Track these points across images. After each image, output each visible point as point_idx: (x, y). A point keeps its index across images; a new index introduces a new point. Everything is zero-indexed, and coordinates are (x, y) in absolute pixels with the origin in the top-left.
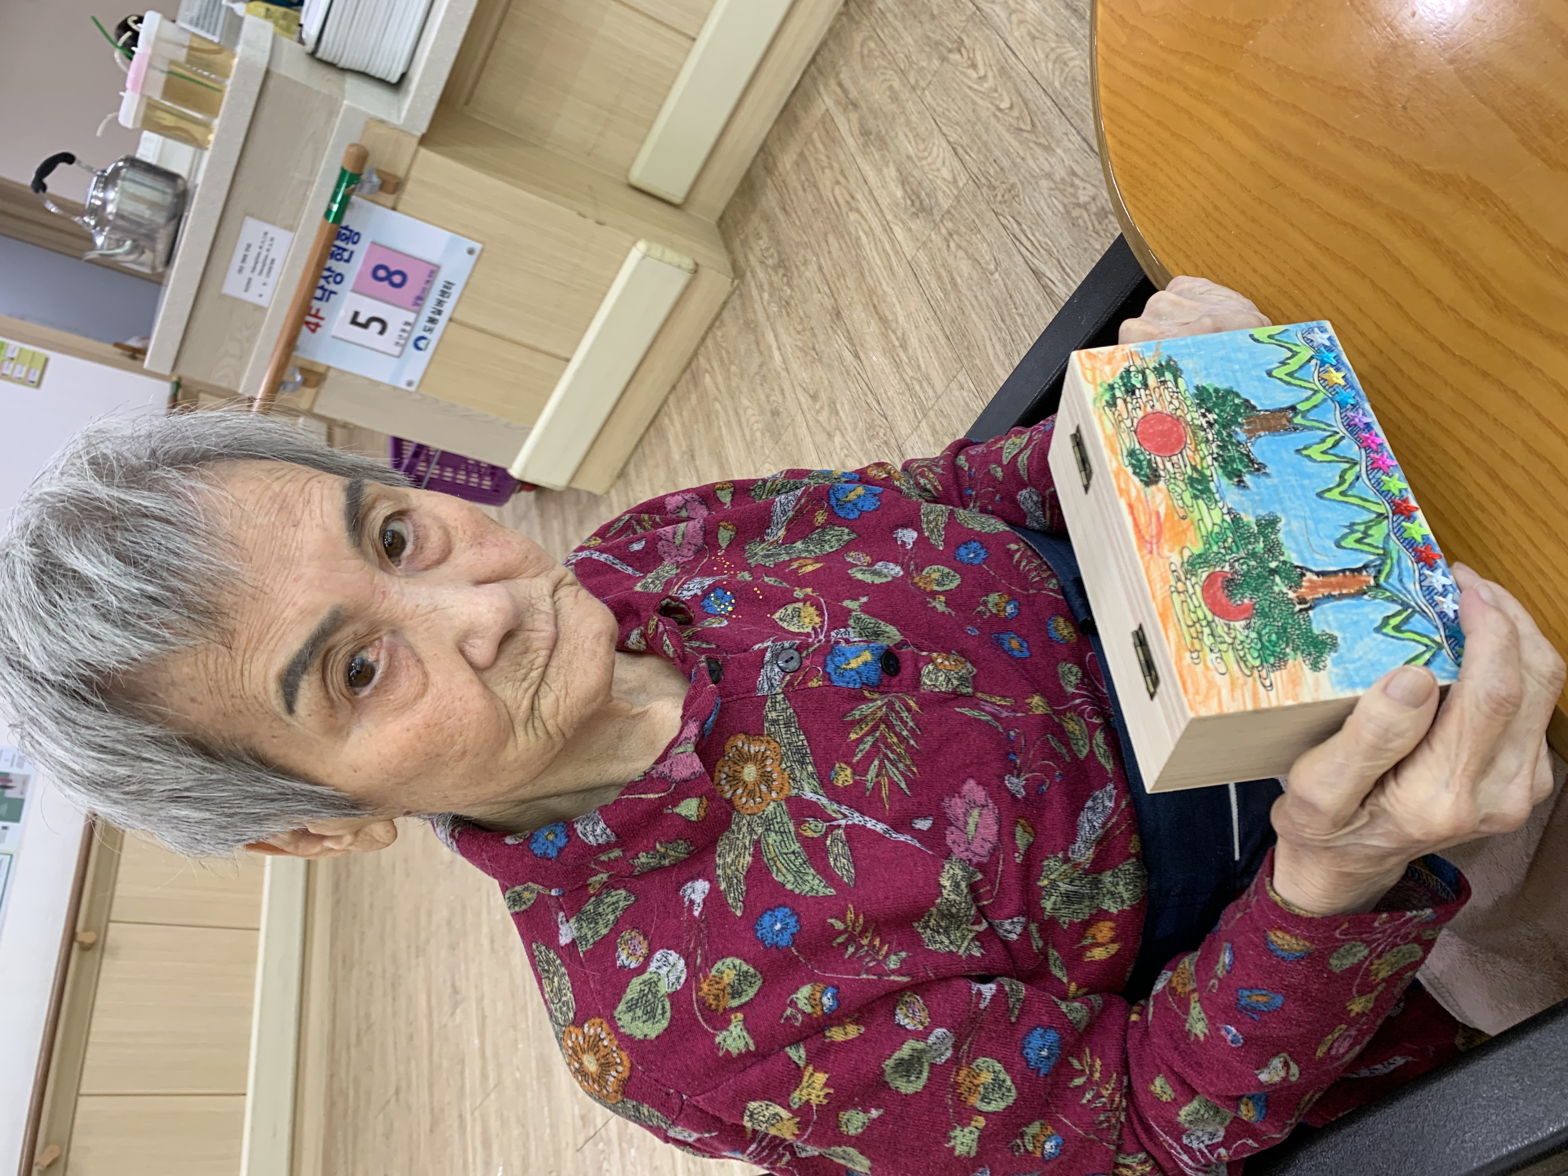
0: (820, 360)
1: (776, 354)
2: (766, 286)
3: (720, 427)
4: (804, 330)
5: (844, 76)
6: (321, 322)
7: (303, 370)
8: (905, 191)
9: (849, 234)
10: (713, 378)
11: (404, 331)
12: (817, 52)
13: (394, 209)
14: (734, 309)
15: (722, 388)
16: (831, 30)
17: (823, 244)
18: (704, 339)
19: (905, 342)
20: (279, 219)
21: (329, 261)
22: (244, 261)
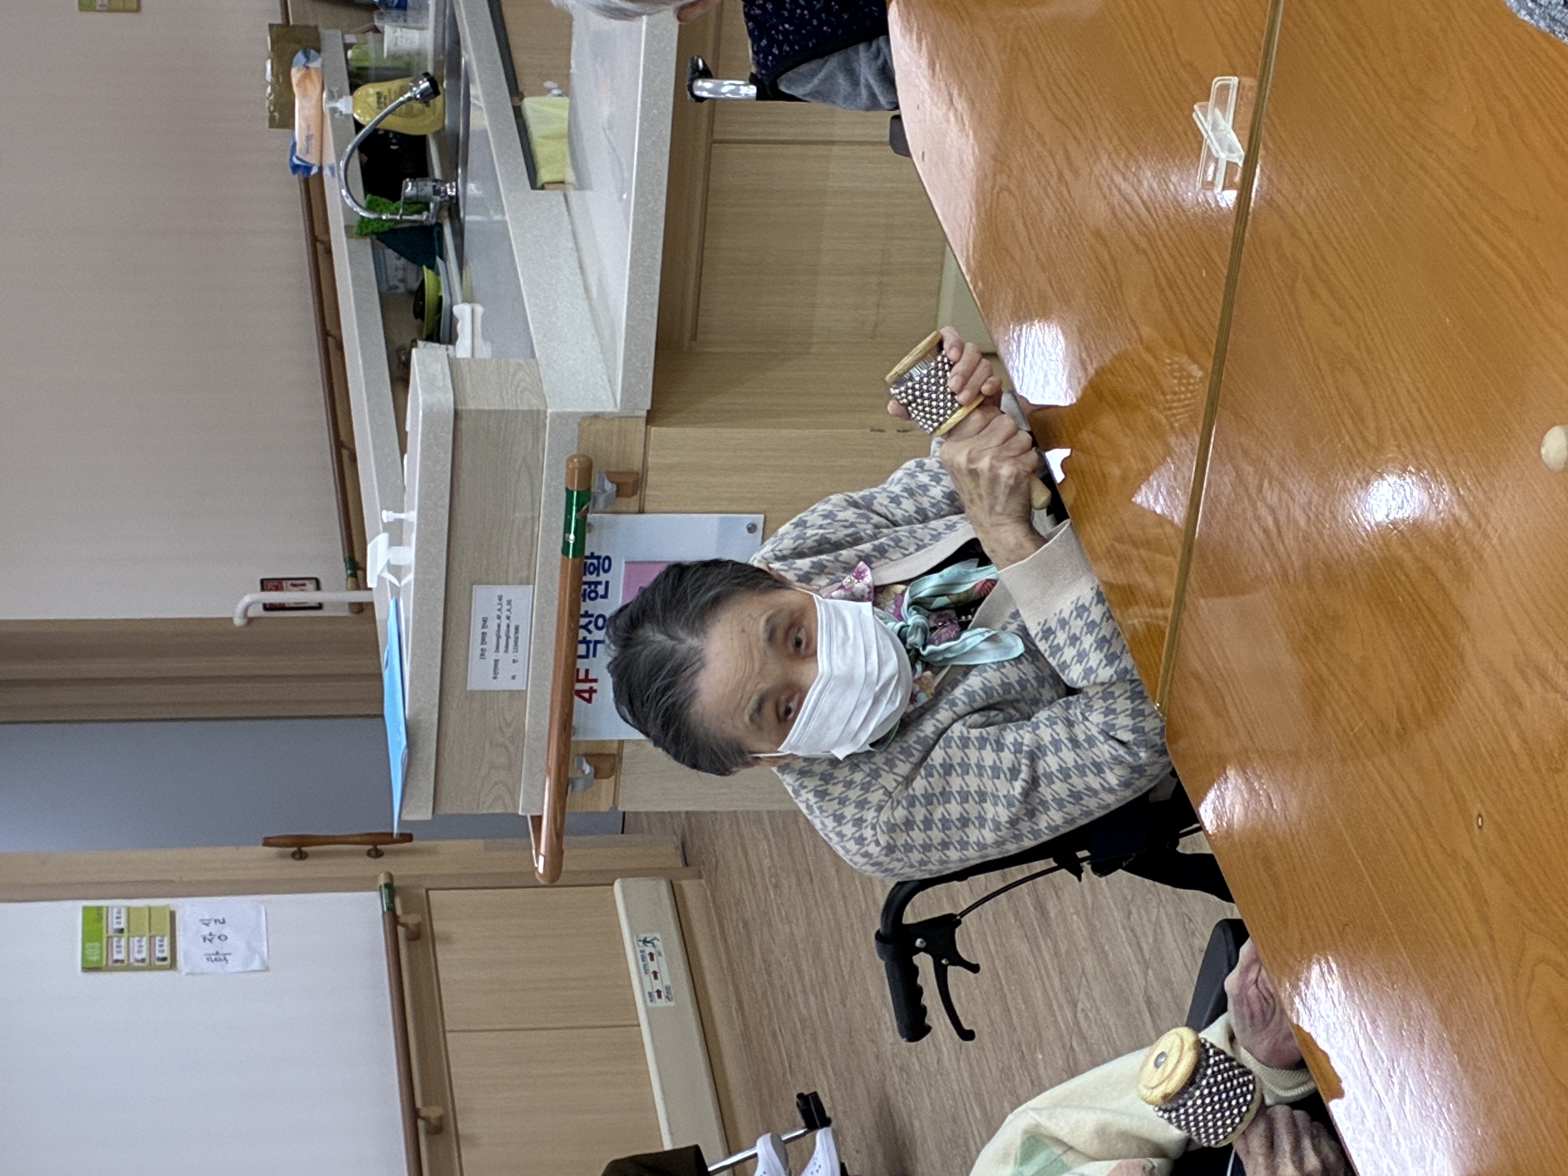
6: (595, 686)
7: (590, 757)
13: (641, 511)
20: (511, 575)
21: (583, 604)
22: (483, 641)
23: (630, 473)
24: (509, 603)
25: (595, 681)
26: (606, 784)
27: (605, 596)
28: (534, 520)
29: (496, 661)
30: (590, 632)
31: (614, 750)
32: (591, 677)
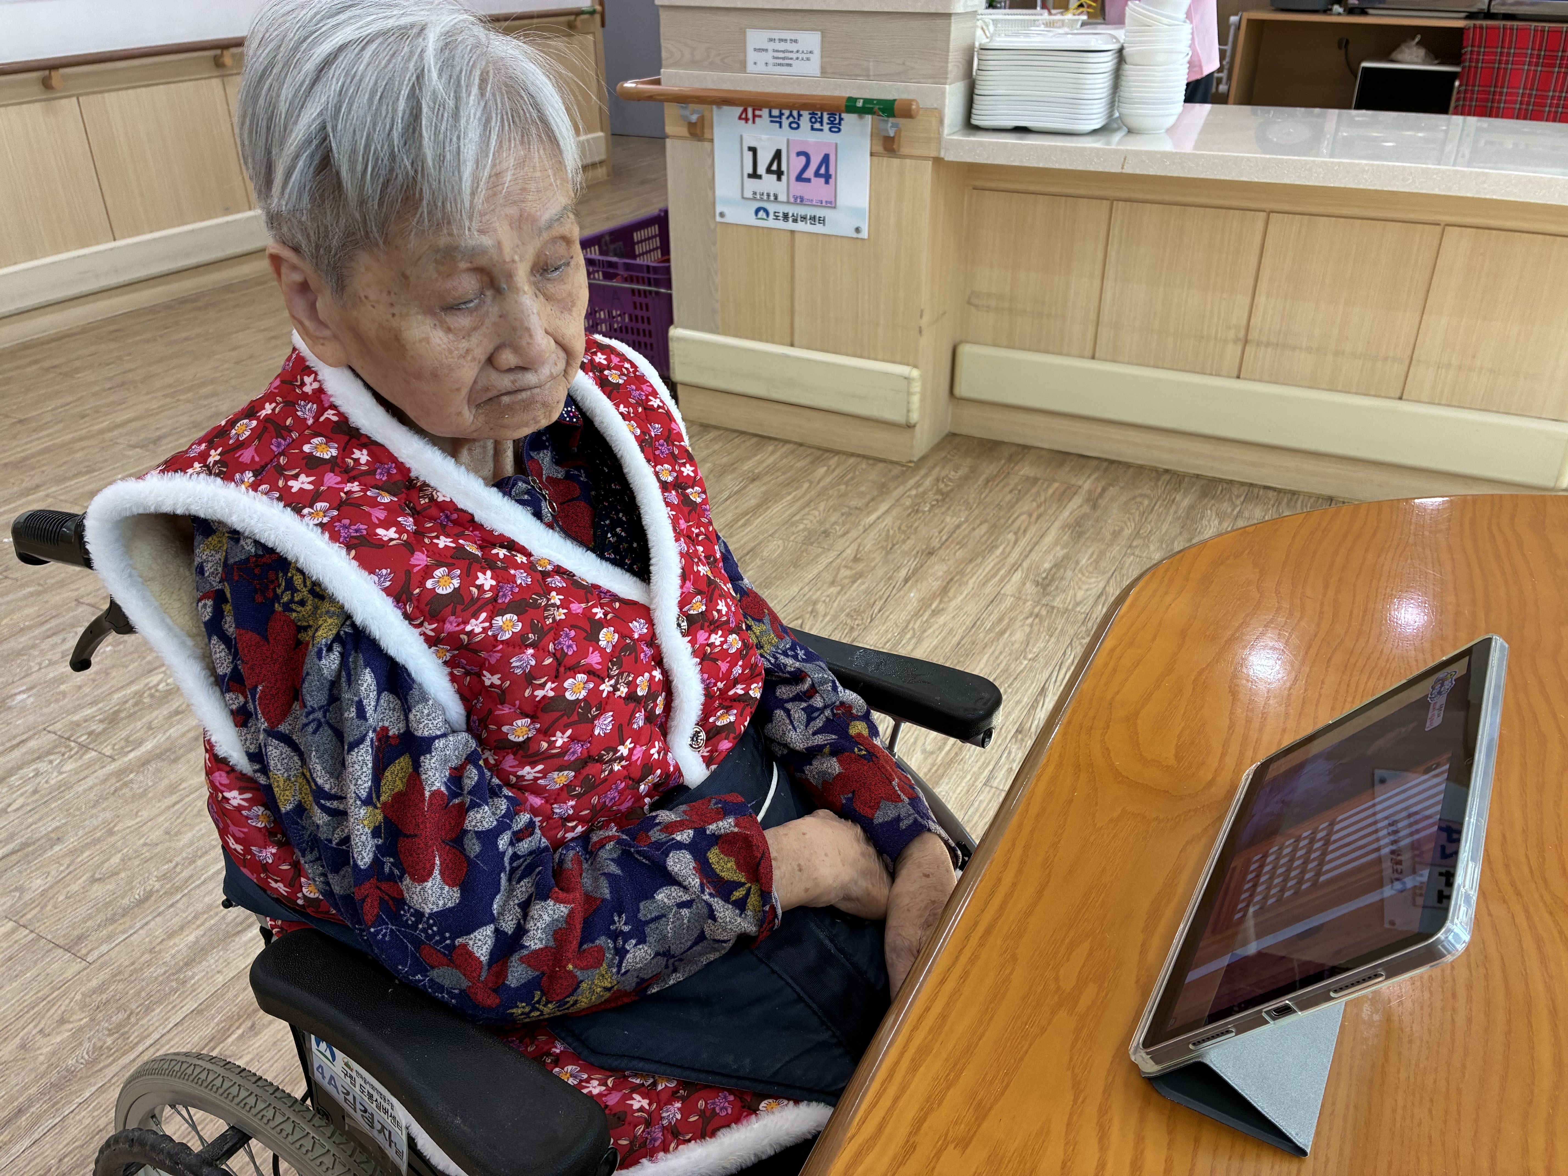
0: (888, 553)
1: (873, 517)
2: (921, 490)
3: (790, 494)
4: (904, 532)
5: (1112, 491)
6: (750, 122)
7: (702, 119)
8: (1051, 569)
9: (997, 539)
10: (826, 474)
11: (768, 195)
12: (1119, 463)
13: (872, 154)
14: (890, 471)
15: (821, 485)
16: (1141, 467)
17: (978, 522)
18: (852, 455)
19: (939, 612)
20: (829, 60)
21: (807, 112)
22: (781, 40)
23: (899, 146)
24: (808, 59)
25: (754, 122)
26: (684, 131)
27: (813, 129)
28: (868, 77)
29: (766, 50)
30: (788, 118)
31: (707, 136)
32: (756, 119)
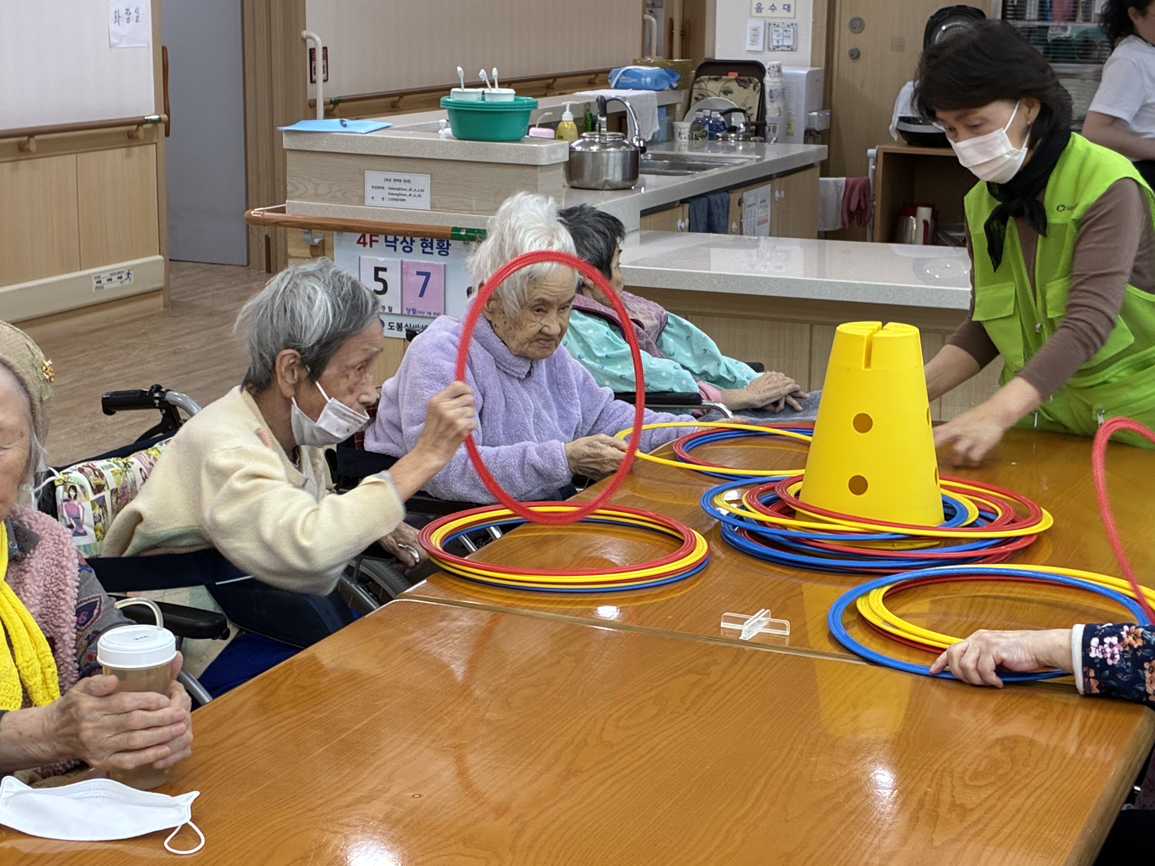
6: (368, 245)
20: (438, 197)
21: (419, 239)
22: (395, 180)
24: (420, 196)
25: (371, 246)
26: (307, 252)
27: (424, 252)
28: (471, 211)
29: (383, 188)
30: (402, 243)
32: (373, 243)
